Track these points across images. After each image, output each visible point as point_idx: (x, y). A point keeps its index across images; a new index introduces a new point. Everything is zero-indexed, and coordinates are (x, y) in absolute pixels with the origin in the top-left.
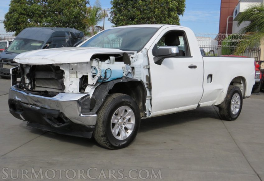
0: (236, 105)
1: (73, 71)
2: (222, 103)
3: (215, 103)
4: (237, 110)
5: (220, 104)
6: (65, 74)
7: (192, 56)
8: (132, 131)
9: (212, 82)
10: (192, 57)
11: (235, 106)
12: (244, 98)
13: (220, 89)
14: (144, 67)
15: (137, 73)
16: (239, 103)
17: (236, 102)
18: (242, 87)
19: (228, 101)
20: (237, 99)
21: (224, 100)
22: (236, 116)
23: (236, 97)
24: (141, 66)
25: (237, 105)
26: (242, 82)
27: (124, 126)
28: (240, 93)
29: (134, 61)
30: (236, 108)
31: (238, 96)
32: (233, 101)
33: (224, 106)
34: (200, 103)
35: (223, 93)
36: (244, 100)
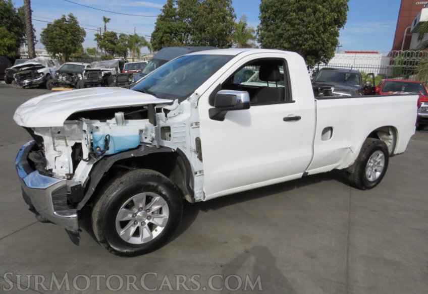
0: (376, 167)
1: (60, 134)
2: (351, 166)
3: (339, 166)
4: (378, 174)
5: (347, 168)
6: (45, 141)
7: (293, 99)
8: (163, 228)
9: (332, 137)
10: (294, 102)
11: (374, 169)
12: (392, 155)
13: (346, 148)
14: (192, 125)
15: (175, 136)
16: (382, 165)
17: (376, 163)
18: (390, 139)
19: (362, 163)
20: (379, 159)
21: (355, 163)
22: (373, 184)
23: (378, 155)
24: (184, 124)
25: (378, 167)
26: (391, 133)
27: (147, 221)
28: (384, 150)
29: (173, 115)
30: (376, 171)
31: (381, 155)
32: (371, 162)
33: (353, 171)
34: (309, 170)
35: (353, 152)
36: (390, 159)
